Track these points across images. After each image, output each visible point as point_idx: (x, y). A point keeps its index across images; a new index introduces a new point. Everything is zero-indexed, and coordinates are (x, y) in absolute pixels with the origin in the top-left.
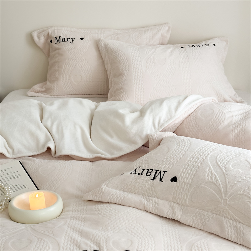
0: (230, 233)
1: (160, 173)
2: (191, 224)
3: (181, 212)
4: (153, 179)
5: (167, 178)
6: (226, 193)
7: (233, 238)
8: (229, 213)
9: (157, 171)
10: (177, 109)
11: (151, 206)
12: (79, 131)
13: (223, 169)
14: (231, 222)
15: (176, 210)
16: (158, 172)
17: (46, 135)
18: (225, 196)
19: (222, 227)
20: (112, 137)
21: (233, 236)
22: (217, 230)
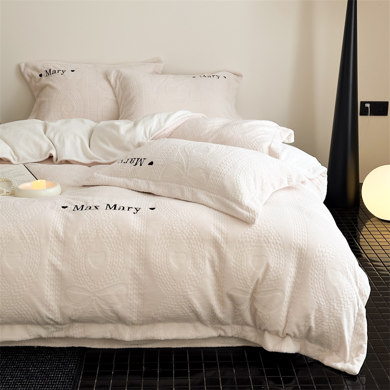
0: (188, 196)
1: (141, 160)
3: (155, 186)
4: (136, 164)
5: (146, 163)
6: (187, 168)
7: (190, 198)
8: (188, 182)
9: (138, 159)
10: (166, 121)
11: (132, 184)
12: (79, 141)
13: (188, 153)
14: (189, 188)
15: (151, 185)
16: (140, 160)
17: (49, 145)
18: (186, 170)
19: (182, 192)
20: (108, 145)
21: (190, 197)
22: (179, 195)
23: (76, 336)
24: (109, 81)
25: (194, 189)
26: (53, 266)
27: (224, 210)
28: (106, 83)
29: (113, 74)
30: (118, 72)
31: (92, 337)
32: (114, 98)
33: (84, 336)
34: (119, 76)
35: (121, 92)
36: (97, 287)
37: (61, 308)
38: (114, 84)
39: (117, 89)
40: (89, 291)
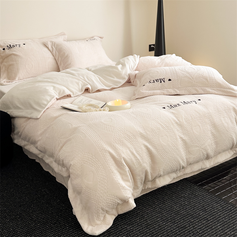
1: (162, 79)
2: (184, 94)
4: (161, 82)
5: (166, 80)
6: (193, 79)
8: (197, 85)
9: (160, 79)
14: (199, 88)
19: (197, 90)
22: (195, 92)
23: (188, 173)
24: (48, 48)
25: (203, 88)
26: (181, 138)
27: (225, 94)
28: (46, 49)
29: (49, 43)
30: (52, 42)
31: (195, 171)
32: (53, 57)
33: (192, 171)
34: (53, 44)
35: (57, 53)
36: (201, 143)
37: (187, 159)
38: (52, 49)
39: (54, 51)
40: (198, 147)
